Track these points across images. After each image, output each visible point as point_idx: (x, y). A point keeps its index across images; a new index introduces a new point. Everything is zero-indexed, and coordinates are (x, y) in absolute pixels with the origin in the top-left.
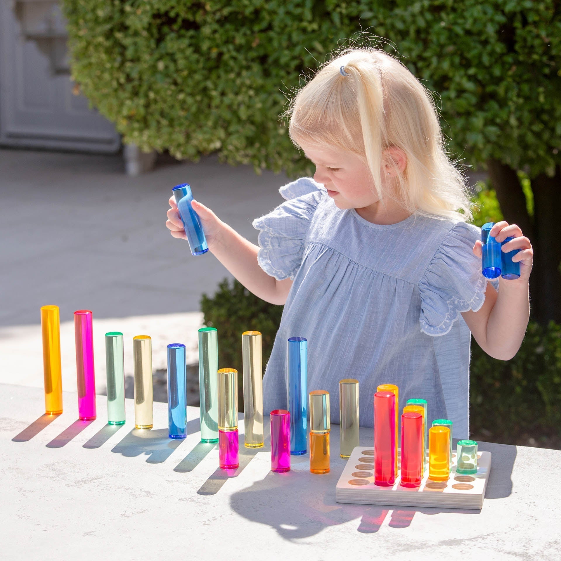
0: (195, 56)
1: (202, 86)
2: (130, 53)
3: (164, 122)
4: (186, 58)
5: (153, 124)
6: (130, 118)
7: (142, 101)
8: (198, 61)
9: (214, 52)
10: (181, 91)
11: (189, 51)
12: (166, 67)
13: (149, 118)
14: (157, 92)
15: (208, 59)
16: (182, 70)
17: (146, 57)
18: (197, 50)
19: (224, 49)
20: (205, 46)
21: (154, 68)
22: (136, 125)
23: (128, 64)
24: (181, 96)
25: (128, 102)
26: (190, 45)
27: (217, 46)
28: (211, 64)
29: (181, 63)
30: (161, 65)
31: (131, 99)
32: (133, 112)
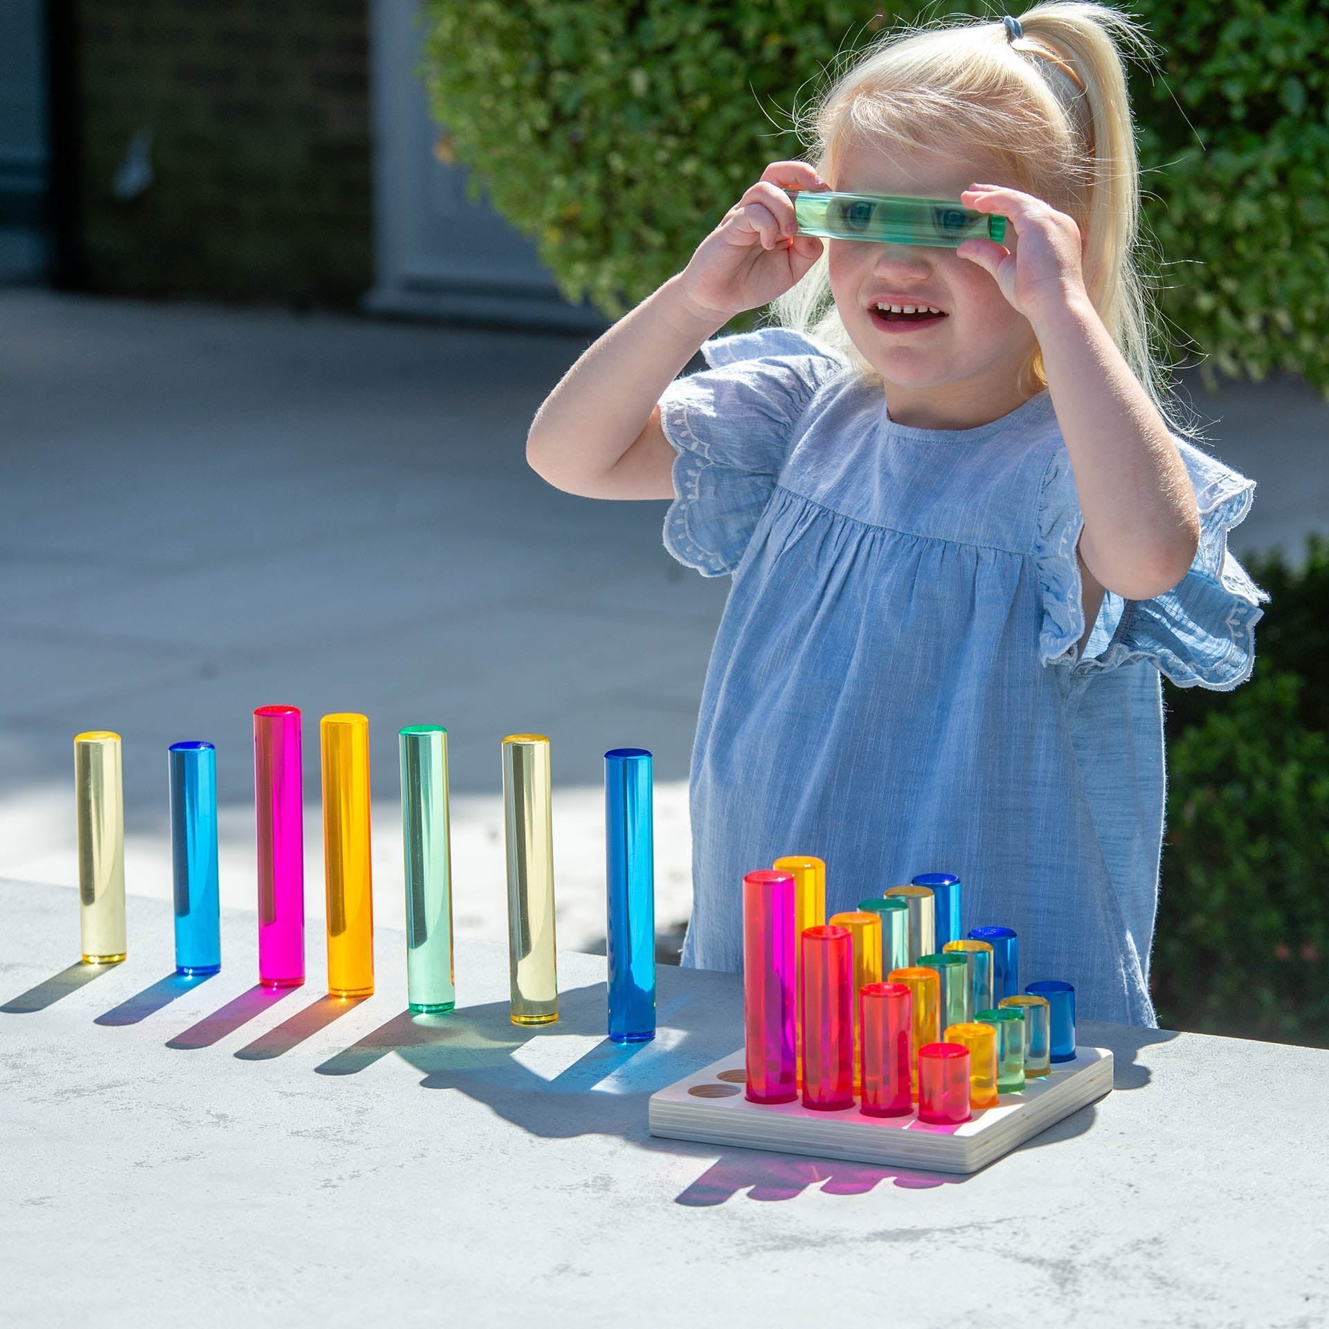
0: (726, 56)
1: (741, 139)
2: (559, 48)
3: (655, 238)
4: (703, 63)
5: (623, 241)
6: (568, 225)
7: (592, 180)
8: (732, 71)
9: (773, 45)
10: (690, 151)
11: (710, 41)
12: (653, 87)
13: (615, 224)
14: (629, 154)
15: (757, 67)
16: (695, 94)
17: (604, 58)
18: (732, 41)
19: (798, 38)
20: (750, 30)
21: (622, 86)
22: (580, 244)
23: (560, 78)
24: (690, 166)
25: (559, 182)
26: (710, 26)
27: (784, 30)
28: (766, 78)
29: (690, 74)
30: (639, 81)
31: (566, 171)
32: (572, 210)
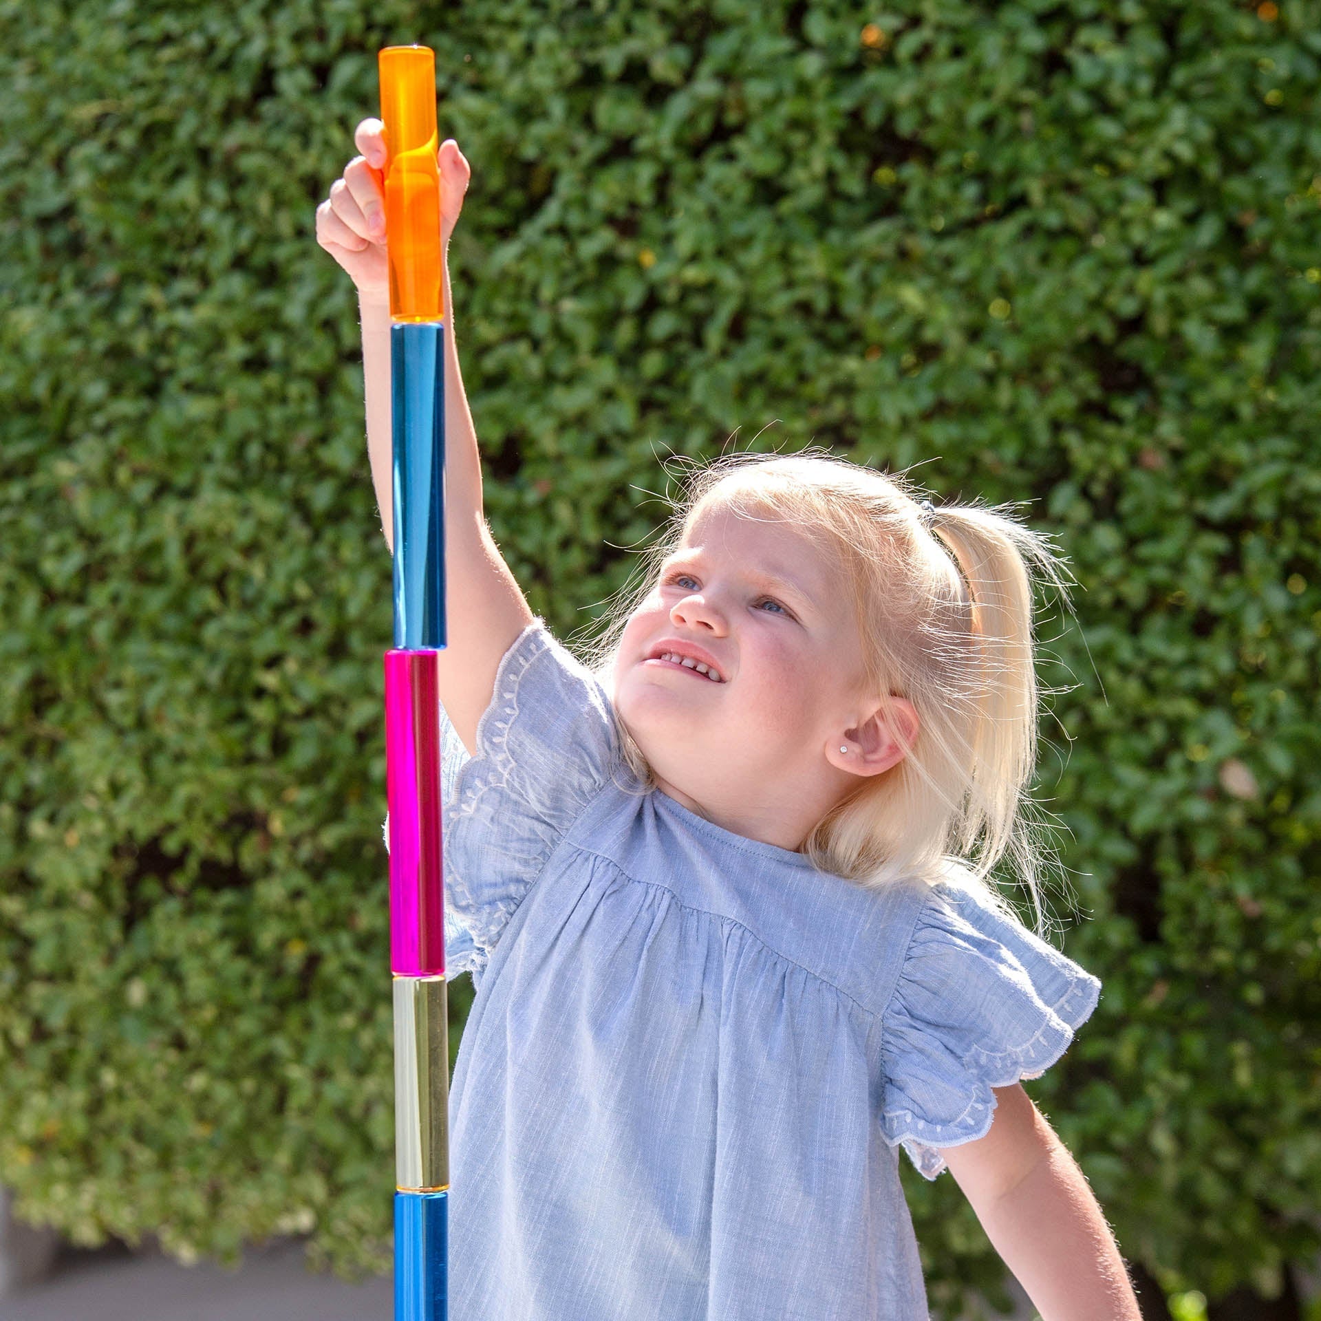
0: (240, 966)
1: (259, 1049)
2: (42, 958)
3: (144, 1156)
4: (212, 970)
5: (113, 1164)
6: (40, 1146)
7: (78, 1096)
8: (246, 981)
9: (296, 954)
10: (197, 1066)
11: (221, 952)
12: (153, 998)
13: (100, 1143)
14: (124, 1070)
15: (277, 973)
16: (198, 1006)
17: (92, 967)
18: (245, 947)
19: (325, 945)
20: (266, 938)
21: (115, 1001)
22: (60, 1166)
23: (38, 991)
24: (198, 1081)
25: (38, 1100)
26: (224, 934)
27: (303, 936)
28: (287, 986)
29: (198, 984)
30: (137, 993)
31: (47, 1089)
32: (53, 1126)
